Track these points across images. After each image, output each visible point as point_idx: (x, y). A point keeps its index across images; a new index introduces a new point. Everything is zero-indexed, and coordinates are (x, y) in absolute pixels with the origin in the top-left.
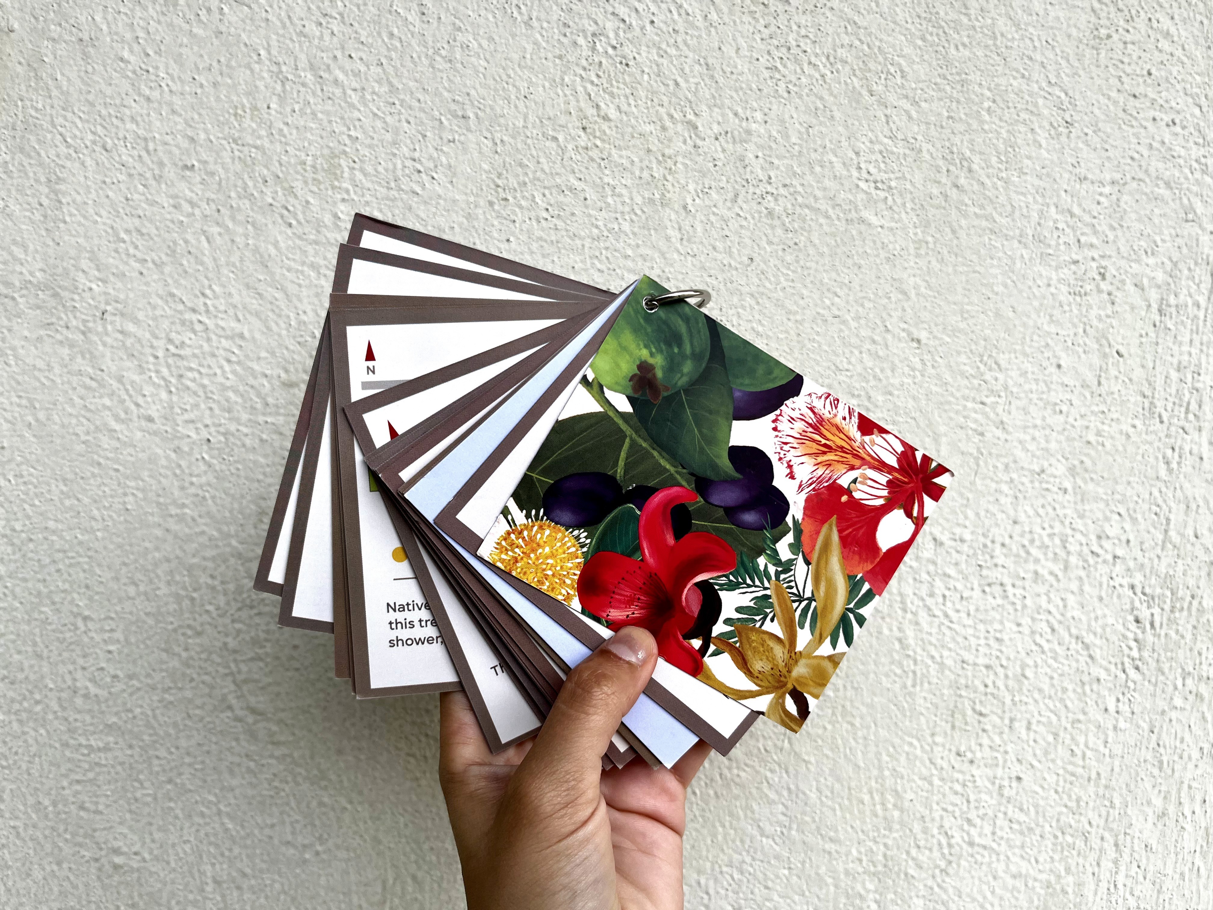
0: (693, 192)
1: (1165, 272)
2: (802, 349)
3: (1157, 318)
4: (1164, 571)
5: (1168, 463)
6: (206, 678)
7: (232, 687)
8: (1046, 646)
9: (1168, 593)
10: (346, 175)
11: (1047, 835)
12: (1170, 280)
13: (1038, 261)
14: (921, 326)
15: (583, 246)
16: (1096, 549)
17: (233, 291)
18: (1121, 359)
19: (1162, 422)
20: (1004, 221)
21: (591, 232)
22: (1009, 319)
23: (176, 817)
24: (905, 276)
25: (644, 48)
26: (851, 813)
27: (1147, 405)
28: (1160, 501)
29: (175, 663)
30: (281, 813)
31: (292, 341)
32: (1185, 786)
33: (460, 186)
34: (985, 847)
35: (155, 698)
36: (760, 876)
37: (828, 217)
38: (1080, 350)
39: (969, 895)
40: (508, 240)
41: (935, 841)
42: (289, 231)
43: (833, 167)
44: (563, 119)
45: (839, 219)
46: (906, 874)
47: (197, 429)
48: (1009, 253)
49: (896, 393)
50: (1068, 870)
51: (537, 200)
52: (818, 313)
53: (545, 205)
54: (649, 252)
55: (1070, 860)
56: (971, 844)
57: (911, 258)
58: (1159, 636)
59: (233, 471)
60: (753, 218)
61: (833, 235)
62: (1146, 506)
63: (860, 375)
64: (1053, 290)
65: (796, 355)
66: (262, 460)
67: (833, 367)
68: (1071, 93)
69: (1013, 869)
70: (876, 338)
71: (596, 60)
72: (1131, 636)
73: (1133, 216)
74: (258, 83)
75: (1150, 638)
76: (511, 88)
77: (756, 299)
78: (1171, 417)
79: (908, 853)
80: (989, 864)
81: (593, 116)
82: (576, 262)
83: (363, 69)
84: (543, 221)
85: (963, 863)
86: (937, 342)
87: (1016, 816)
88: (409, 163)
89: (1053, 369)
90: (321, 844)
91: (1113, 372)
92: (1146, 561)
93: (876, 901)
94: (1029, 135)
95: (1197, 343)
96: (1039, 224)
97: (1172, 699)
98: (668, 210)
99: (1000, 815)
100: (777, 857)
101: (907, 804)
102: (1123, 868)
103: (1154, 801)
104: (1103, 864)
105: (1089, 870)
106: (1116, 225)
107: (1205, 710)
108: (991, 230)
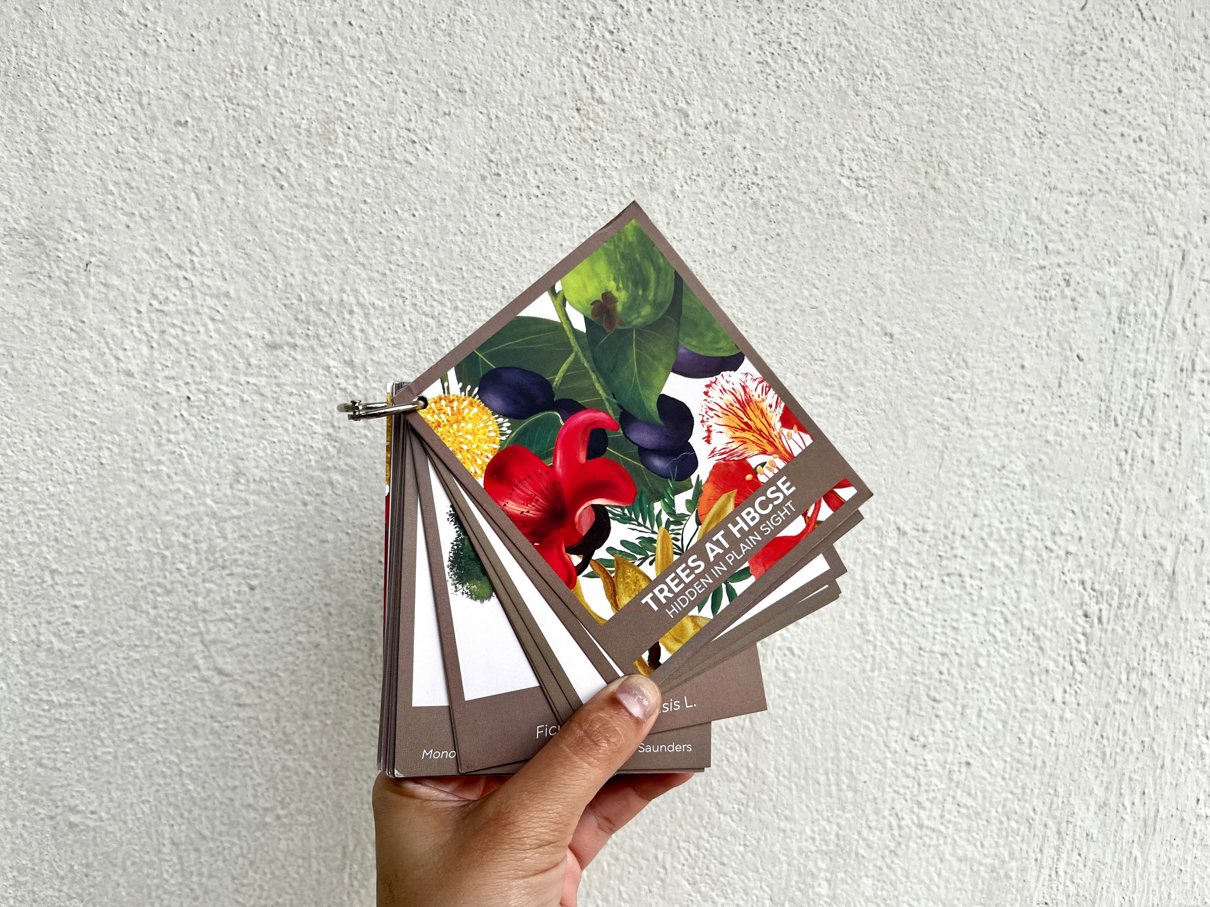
0: (681, 178)
1: (1127, 282)
2: (779, 337)
3: (1117, 325)
4: (1113, 568)
5: (1121, 465)
6: (175, 637)
7: (200, 647)
8: (999, 636)
9: (1117, 590)
10: (340, 141)
11: (993, 821)
12: (1130, 290)
13: (1007, 265)
14: (894, 321)
15: (572, 224)
16: (1049, 544)
17: (220, 250)
18: (1081, 363)
19: (1116, 425)
20: (976, 224)
22: (978, 319)
23: (136, 777)
24: (881, 272)
25: (640, 35)
26: (808, 793)
27: (1103, 408)
28: (1112, 501)
29: (142, 620)
30: (244, 776)
31: (278, 302)
32: (1127, 777)
33: (453, 159)
34: (933, 830)
35: (121, 655)
36: (717, 852)
37: (810, 210)
38: (1044, 352)
39: (916, 877)
40: (498, 215)
41: (886, 822)
42: (280, 194)
43: (817, 162)
44: (557, 100)
45: (820, 213)
46: (857, 854)
47: (177, 385)
48: (981, 255)
49: (867, 384)
50: (1012, 855)
51: (529, 176)
52: (797, 304)
53: (536, 183)
55: (1014, 846)
56: (921, 826)
57: (888, 254)
58: (1106, 630)
59: (212, 429)
60: (739, 207)
61: (814, 228)
62: (1098, 506)
63: (834, 365)
64: (1020, 293)
65: (774, 342)
66: (242, 421)
67: (809, 357)
68: (1045, 105)
69: (960, 852)
70: (852, 331)
71: (593, 44)
72: (1079, 629)
73: (1099, 226)
74: (256, 43)
75: (1097, 632)
76: (508, 64)
77: (737, 286)
78: (1126, 421)
79: (859, 833)
80: (937, 846)
81: (587, 98)
83: (362, 36)
84: (533, 198)
85: (912, 845)
86: (909, 338)
87: (964, 800)
88: (404, 133)
89: (1017, 370)
90: (282, 808)
91: (1073, 375)
92: (1097, 558)
93: (827, 880)
94: (1005, 143)
95: (1153, 350)
96: (1010, 229)
97: (1116, 692)
98: (656, 195)
99: (949, 799)
100: (734, 834)
101: (860, 785)
102: (1064, 856)
103: (1096, 791)
104: (1045, 851)
105: (1033, 856)
106: (1082, 234)
107: (1147, 703)
108: (964, 232)
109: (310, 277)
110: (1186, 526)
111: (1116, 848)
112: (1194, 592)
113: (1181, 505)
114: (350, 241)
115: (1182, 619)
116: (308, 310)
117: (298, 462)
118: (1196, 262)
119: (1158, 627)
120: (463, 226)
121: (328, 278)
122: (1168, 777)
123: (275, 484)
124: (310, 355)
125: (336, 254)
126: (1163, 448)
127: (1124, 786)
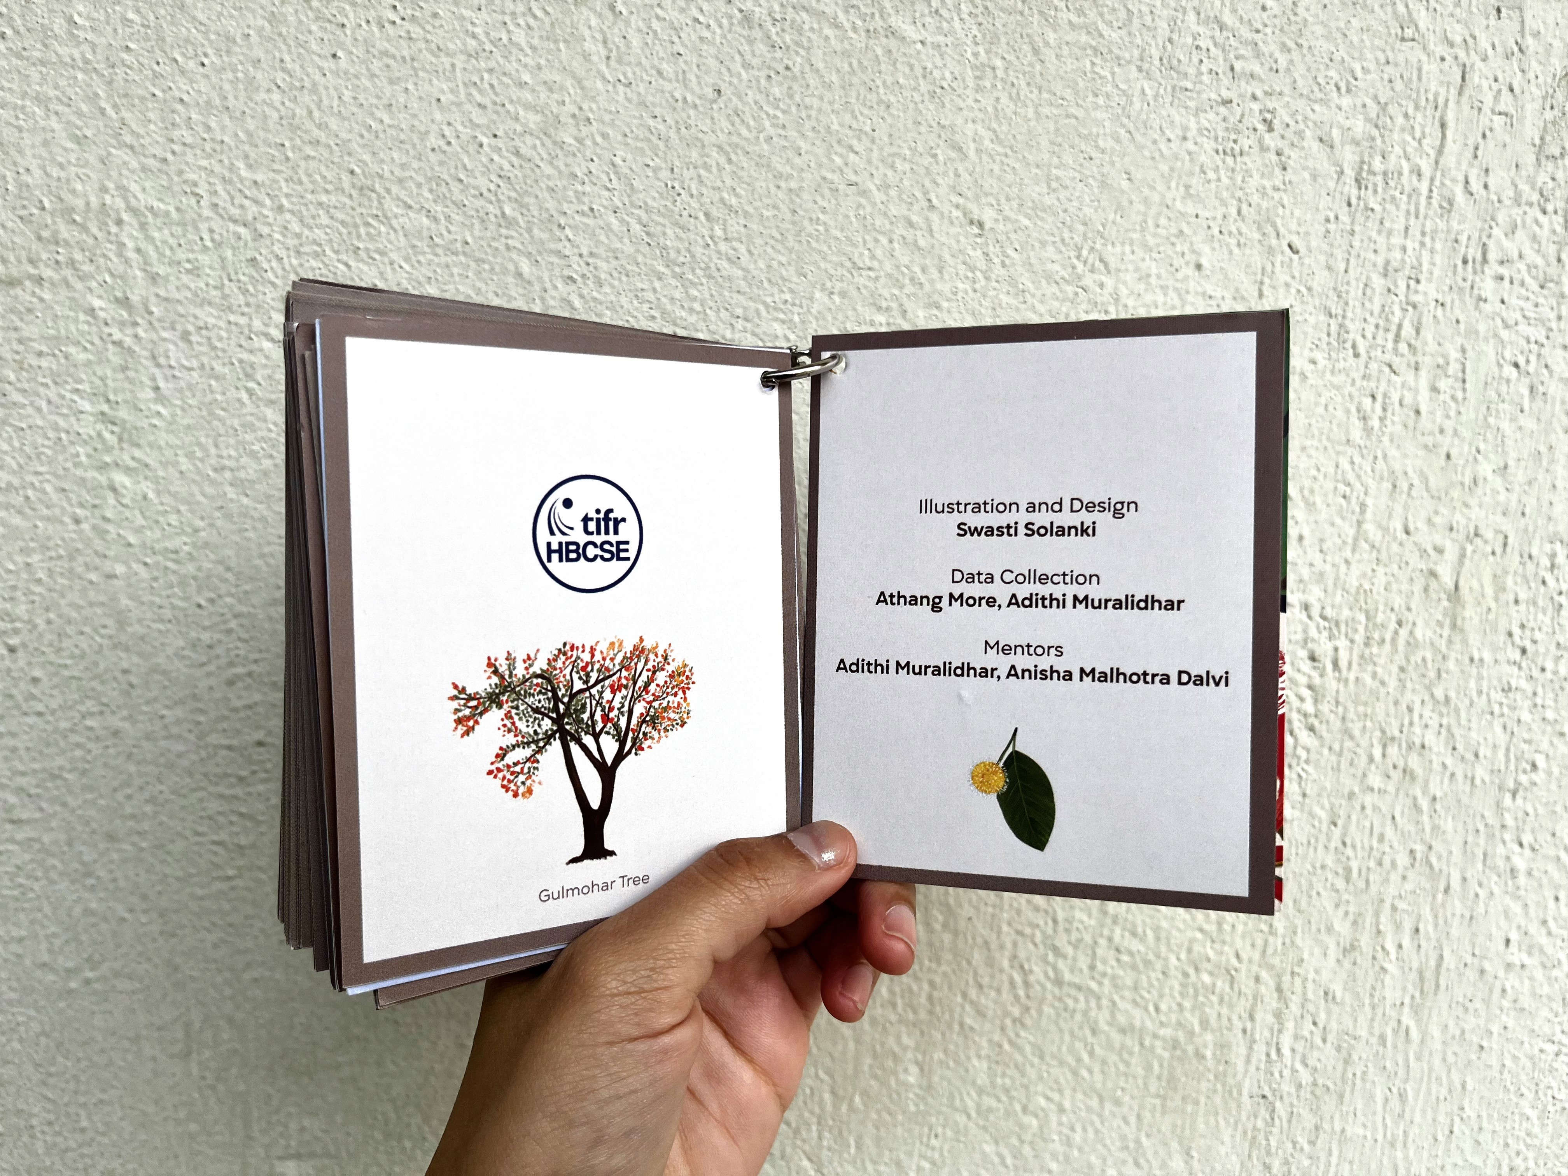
1: (1368, 120)
2: (798, 234)
3: (1354, 192)
4: (1356, 584)
5: (1364, 418)
9: (1362, 618)
11: (1173, 972)
12: (1375, 132)
13: (1168, 100)
14: (984, 200)
15: (453, 65)
18: (1295, 257)
19: (1356, 355)
20: (1114, 35)
21: (465, 45)
22: (1122, 191)
24: (960, 121)
27: (1334, 328)
28: (1351, 477)
32: (1387, 906)
34: (1079, 988)
37: (837, 26)
38: (1233, 241)
39: (1053, 1056)
40: (334, 56)
41: (1005, 978)
45: (855, 29)
46: (962, 1025)
48: (1123, 86)
49: (945, 304)
50: (1205, 1024)
52: (824, 178)
54: (557, 78)
55: (1207, 1010)
56: (1059, 983)
57: (968, 92)
58: (1346, 681)
60: (721, 26)
61: (846, 54)
62: (1330, 485)
63: (889, 276)
64: (1190, 145)
65: (791, 243)
67: (848, 264)
69: (1122, 1019)
70: (915, 218)
72: (1303, 680)
73: (1319, 30)
75: (1331, 683)
77: (727, 154)
78: (1372, 347)
79: (965, 995)
80: (1086, 1013)
82: (442, 91)
84: (387, 25)
85: (1046, 1009)
86: (1010, 226)
87: (1126, 943)
89: (1190, 271)
90: (92, 969)
91: (1282, 276)
92: (1328, 567)
93: (917, 1063)
95: (1415, 231)
96: (1170, 40)
97: (1365, 775)
99: (1103, 942)
102: (1290, 1025)
103: (1337, 927)
104: (1258, 1016)
105: (1238, 1025)
106: (1291, 44)
107: (1418, 793)
108: (1095, 50)
109: (55, 172)
110: (1476, 513)
111: (1374, 1015)
112: (1491, 617)
113: (1467, 481)
114: (110, 112)
115: (1472, 660)
116: (55, 223)
117: (60, 458)
118: (1485, 84)
119: (1432, 674)
120: (280, 77)
121: (81, 171)
122: (1457, 906)
123: (30, 493)
124: (64, 293)
125: (89, 133)
126: (1435, 389)
127: (1383, 919)
